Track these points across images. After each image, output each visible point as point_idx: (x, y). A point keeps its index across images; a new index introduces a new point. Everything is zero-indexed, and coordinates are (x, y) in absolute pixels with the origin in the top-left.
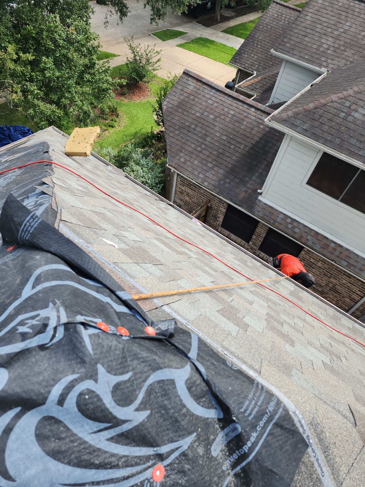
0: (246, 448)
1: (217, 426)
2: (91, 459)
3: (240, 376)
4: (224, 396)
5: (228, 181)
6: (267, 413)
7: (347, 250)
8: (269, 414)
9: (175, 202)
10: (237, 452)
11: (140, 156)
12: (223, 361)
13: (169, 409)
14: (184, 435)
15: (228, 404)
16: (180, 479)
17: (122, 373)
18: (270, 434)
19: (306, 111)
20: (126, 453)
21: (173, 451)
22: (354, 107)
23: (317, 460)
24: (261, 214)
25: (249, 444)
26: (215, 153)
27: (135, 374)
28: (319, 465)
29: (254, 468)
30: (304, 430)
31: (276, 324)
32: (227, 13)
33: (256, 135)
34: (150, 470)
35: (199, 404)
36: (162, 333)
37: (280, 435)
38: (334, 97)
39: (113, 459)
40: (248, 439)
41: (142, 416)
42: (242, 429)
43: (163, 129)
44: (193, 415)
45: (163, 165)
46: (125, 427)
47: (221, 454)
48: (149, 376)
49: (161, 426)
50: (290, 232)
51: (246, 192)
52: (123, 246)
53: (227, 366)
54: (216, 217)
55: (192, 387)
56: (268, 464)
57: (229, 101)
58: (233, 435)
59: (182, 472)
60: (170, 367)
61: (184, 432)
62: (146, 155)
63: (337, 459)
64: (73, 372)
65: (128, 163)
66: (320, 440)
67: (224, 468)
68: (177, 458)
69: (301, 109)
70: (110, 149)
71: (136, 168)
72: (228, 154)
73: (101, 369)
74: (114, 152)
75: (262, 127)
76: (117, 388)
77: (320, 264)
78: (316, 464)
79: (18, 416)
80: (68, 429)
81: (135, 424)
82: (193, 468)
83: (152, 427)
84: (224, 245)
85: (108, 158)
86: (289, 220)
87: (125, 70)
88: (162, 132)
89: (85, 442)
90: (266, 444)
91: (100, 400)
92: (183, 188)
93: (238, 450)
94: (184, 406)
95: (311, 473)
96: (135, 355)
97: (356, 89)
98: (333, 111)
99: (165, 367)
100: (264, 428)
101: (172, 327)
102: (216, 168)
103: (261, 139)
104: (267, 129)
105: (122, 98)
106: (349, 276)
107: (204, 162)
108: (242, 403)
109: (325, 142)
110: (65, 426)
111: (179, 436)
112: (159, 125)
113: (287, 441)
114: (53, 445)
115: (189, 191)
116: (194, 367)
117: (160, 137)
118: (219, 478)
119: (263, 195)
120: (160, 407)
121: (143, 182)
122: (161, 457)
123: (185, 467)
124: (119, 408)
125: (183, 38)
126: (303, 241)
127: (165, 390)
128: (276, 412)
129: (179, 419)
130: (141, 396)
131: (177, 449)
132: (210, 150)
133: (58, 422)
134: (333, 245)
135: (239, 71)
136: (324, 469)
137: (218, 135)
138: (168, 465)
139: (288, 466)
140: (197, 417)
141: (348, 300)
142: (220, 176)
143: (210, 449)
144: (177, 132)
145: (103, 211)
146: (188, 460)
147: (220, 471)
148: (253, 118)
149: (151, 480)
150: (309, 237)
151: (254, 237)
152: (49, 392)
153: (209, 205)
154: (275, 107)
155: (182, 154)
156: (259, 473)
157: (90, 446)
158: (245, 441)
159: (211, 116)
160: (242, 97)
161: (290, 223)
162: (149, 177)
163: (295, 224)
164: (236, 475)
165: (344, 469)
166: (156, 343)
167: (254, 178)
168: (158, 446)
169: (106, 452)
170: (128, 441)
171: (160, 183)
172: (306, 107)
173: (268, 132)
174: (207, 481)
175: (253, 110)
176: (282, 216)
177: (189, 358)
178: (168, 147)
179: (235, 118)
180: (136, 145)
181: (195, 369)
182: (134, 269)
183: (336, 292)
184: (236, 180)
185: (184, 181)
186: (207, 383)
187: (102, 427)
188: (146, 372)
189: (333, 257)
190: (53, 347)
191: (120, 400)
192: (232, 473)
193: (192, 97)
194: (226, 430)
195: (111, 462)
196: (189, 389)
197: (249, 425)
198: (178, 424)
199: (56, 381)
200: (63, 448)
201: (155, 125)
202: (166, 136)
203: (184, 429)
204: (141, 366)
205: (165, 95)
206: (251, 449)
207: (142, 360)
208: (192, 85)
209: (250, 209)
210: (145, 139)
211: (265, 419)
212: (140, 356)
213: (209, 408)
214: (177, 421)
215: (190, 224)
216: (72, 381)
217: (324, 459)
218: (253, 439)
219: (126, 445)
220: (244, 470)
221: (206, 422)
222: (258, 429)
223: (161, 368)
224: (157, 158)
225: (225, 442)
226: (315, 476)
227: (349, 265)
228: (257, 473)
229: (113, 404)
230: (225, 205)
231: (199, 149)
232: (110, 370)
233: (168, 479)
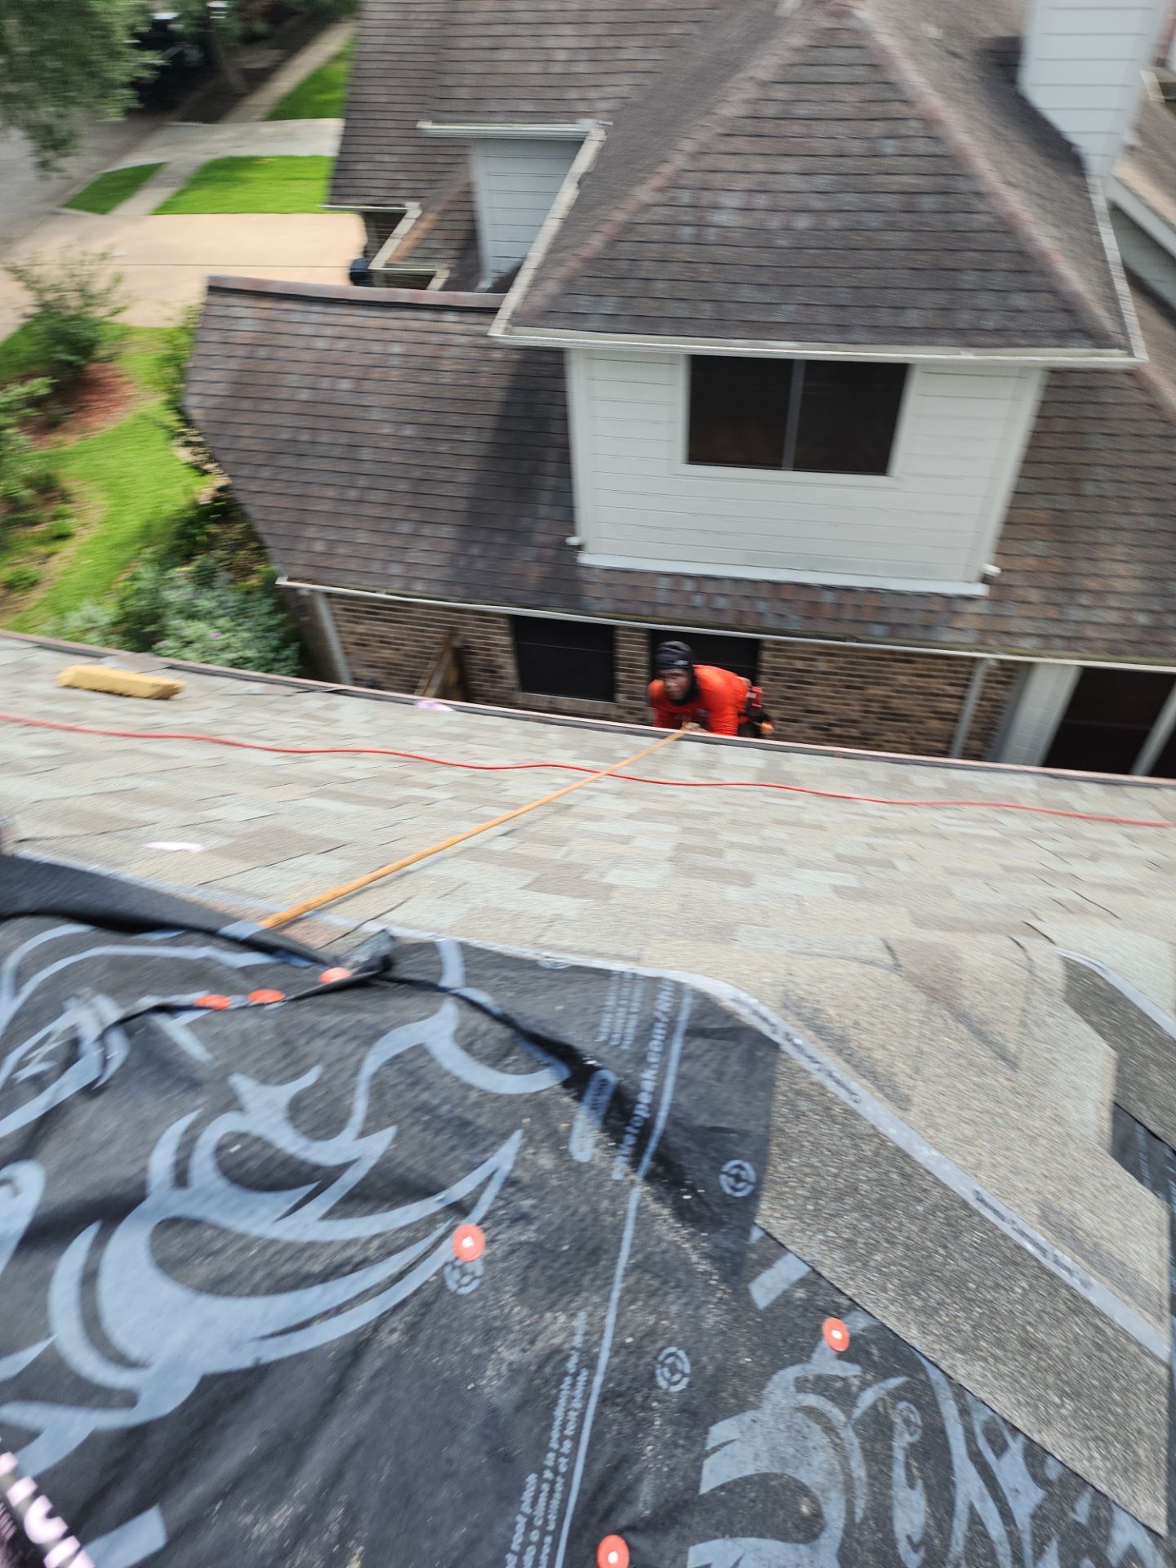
0: (642, 1112)
1: (567, 1100)
2: (301, 1267)
3: (577, 976)
4: (552, 1028)
5: (475, 551)
6: (657, 1020)
7: (871, 591)
8: (665, 1019)
9: (357, 681)
10: (629, 1129)
11: (190, 589)
12: (533, 965)
13: (437, 1107)
14: (493, 1144)
15: (568, 1041)
16: (520, 1234)
17: (296, 1076)
18: (685, 1058)
19: (590, 261)
20: (376, 1230)
21: (482, 1187)
22: (706, 198)
23: (830, 1075)
24: (608, 605)
25: (645, 1098)
26: (403, 486)
27: (329, 1066)
28: (838, 1082)
29: (677, 1141)
30: (773, 1025)
31: (700, 859)
32: (257, 59)
33: (493, 385)
34: (446, 1244)
35: (503, 1071)
36: (367, 967)
37: (708, 1051)
38: (644, 194)
39: (349, 1252)
40: (639, 1090)
41: (380, 1143)
42: (618, 1074)
43: (222, 481)
44: (498, 1097)
45: (269, 587)
46: (351, 1178)
47: (596, 1151)
48: (361, 1061)
49: (434, 1149)
50: (706, 616)
51: (539, 560)
52: (216, 842)
53: (543, 969)
54: (492, 670)
55: (471, 1044)
56: (703, 1119)
57: (373, 319)
58: (605, 1098)
59: (523, 1218)
60: (405, 1022)
61: (492, 1139)
62: (204, 580)
63: (878, 1054)
64: (183, 1113)
65: (164, 627)
66: (820, 1031)
67: (617, 1175)
68: (498, 1197)
69: (574, 264)
70: (89, 609)
71: (193, 629)
72: (442, 475)
73: (243, 1084)
74: (106, 613)
75: (497, 355)
76: (295, 1109)
77: (822, 665)
78: (830, 1085)
79: (100, 1242)
80: (223, 1231)
81: (368, 1164)
82: (542, 1199)
83: (413, 1155)
84: (538, 735)
85: (93, 636)
86: (689, 586)
87: (27, 348)
88: (221, 489)
89: (272, 1242)
90: (683, 1081)
91: (268, 1145)
92: (361, 629)
93: (628, 1125)
94: (469, 1087)
95: (827, 1107)
96: (311, 1028)
97: (688, 146)
98: (657, 233)
99: (394, 1026)
100: (665, 1052)
101: (385, 948)
102: (427, 530)
103: (512, 390)
104: (516, 356)
105: (57, 437)
106: (908, 658)
107: (384, 526)
108: (596, 1025)
109: (679, 327)
110: (213, 1226)
111: (485, 1151)
112: (206, 472)
113: (727, 1057)
114: (203, 1270)
115: (382, 629)
116: (461, 1002)
117: (223, 509)
118: (613, 1199)
119: (590, 547)
120: (417, 1110)
121: (234, 664)
122: (460, 1209)
123: (522, 1207)
124: (318, 1145)
125: (161, 184)
126: (750, 623)
127: (411, 1074)
128: (676, 1008)
129: (469, 1116)
130: (360, 1106)
131: (490, 1178)
132: (385, 483)
133: (194, 1223)
134: (829, 597)
135: (368, 217)
136: (854, 1086)
137: (387, 429)
138: (485, 1219)
139: (748, 1104)
140: (511, 1099)
141: (935, 724)
142: (449, 546)
143: (566, 1151)
144: (266, 473)
145: (130, 783)
146: (522, 1189)
147: (608, 1186)
148: (463, 340)
149: (459, 1263)
150: (762, 606)
151: (621, 676)
152: (145, 1170)
153: (457, 644)
154: (504, 284)
155: (310, 532)
156: (690, 1145)
157: (289, 1245)
158: (633, 1097)
159: (345, 385)
160: (405, 295)
161: (696, 593)
162: (243, 640)
163: (710, 588)
164: (649, 1178)
165: (901, 1069)
166: (356, 992)
167: (544, 510)
168: (442, 1188)
169: (330, 1243)
170: (369, 1206)
171: (285, 643)
172: (586, 252)
173: (522, 363)
174: (586, 1215)
175: (451, 317)
176: (665, 583)
177: (444, 990)
178: (261, 528)
179: (414, 362)
180: (165, 562)
181: (466, 1007)
182: (261, 879)
183: (898, 716)
184: (500, 539)
185: (354, 608)
186: (504, 1020)
187: (301, 1197)
188: (350, 1055)
189: (845, 629)
190: (114, 1082)
191: (314, 1129)
192: (638, 1178)
193: (262, 352)
194: (589, 1097)
195: (352, 1257)
196: (468, 1048)
197: (628, 1061)
198: (470, 1129)
199: (150, 1146)
200: (230, 1269)
201: (191, 478)
202: (241, 497)
203: (490, 1132)
204: (337, 1048)
205: (183, 375)
206: (653, 1107)
207: (332, 1033)
208: (247, 316)
209: (573, 601)
210: (182, 534)
211: (659, 1032)
212: (323, 1027)
213: (532, 1071)
214: (466, 1124)
215: (417, 720)
216: (186, 1132)
217: (846, 1065)
218: (648, 1086)
219: (371, 1212)
220: (658, 1158)
221: (538, 1104)
222: (653, 1059)
223: (382, 1033)
224: (246, 572)
225: (598, 1124)
226: (837, 1110)
227: (895, 630)
228: (687, 1150)
229: (303, 1142)
230: (503, 623)
231: (352, 494)
232: (265, 1078)
233: (495, 1246)
